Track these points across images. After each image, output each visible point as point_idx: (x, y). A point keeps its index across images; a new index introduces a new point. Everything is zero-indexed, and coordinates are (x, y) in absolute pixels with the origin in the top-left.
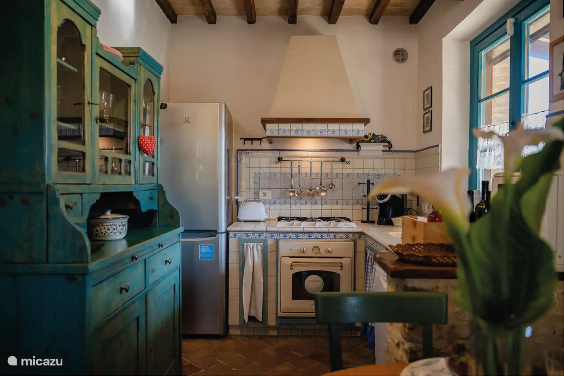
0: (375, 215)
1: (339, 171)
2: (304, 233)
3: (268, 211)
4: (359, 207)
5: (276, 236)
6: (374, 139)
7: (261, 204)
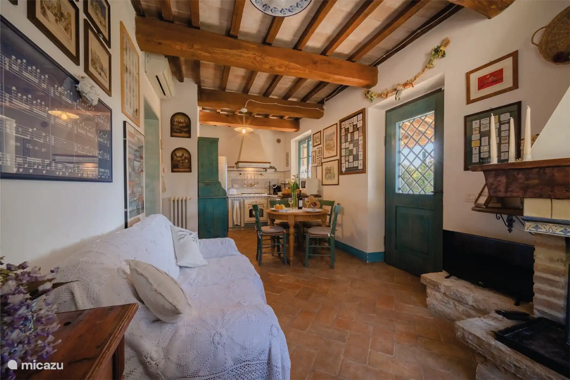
0: (272, 192)
1: (260, 178)
2: (252, 197)
3: (237, 192)
4: (267, 190)
5: (243, 198)
6: (271, 167)
7: (235, 189)
